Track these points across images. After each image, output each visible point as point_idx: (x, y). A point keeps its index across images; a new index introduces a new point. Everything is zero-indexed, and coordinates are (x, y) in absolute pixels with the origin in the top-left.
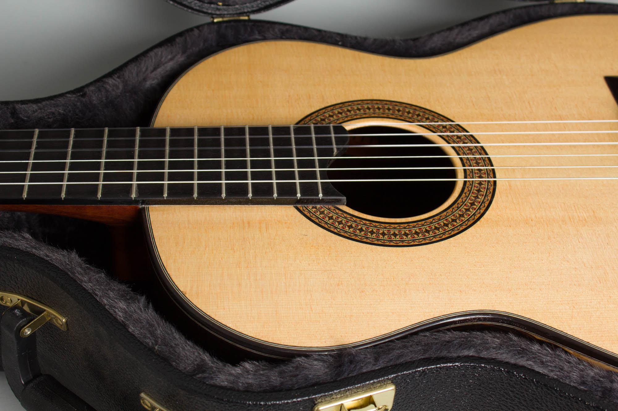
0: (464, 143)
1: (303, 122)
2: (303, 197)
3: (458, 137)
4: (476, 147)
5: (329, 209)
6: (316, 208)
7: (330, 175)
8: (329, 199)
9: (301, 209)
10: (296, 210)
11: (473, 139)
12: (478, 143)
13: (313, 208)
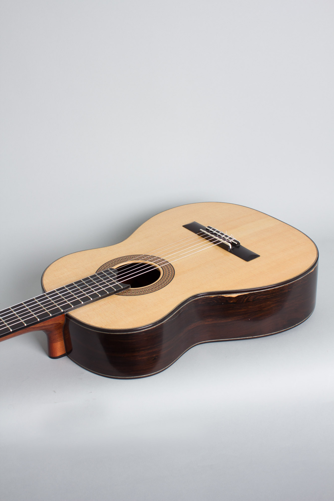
0: (156, 260)
1: (98, 271)
2: (117, 290)
3: (159, 261)
4: (161, 260)
5: (126, 291)
6: (122, 292)
7: (119, 281)
8: (125, 287)
9: (118, 294)
10: (116, 295)
11: (163, 260)
12: (165, 260)
13: (121, 292)
